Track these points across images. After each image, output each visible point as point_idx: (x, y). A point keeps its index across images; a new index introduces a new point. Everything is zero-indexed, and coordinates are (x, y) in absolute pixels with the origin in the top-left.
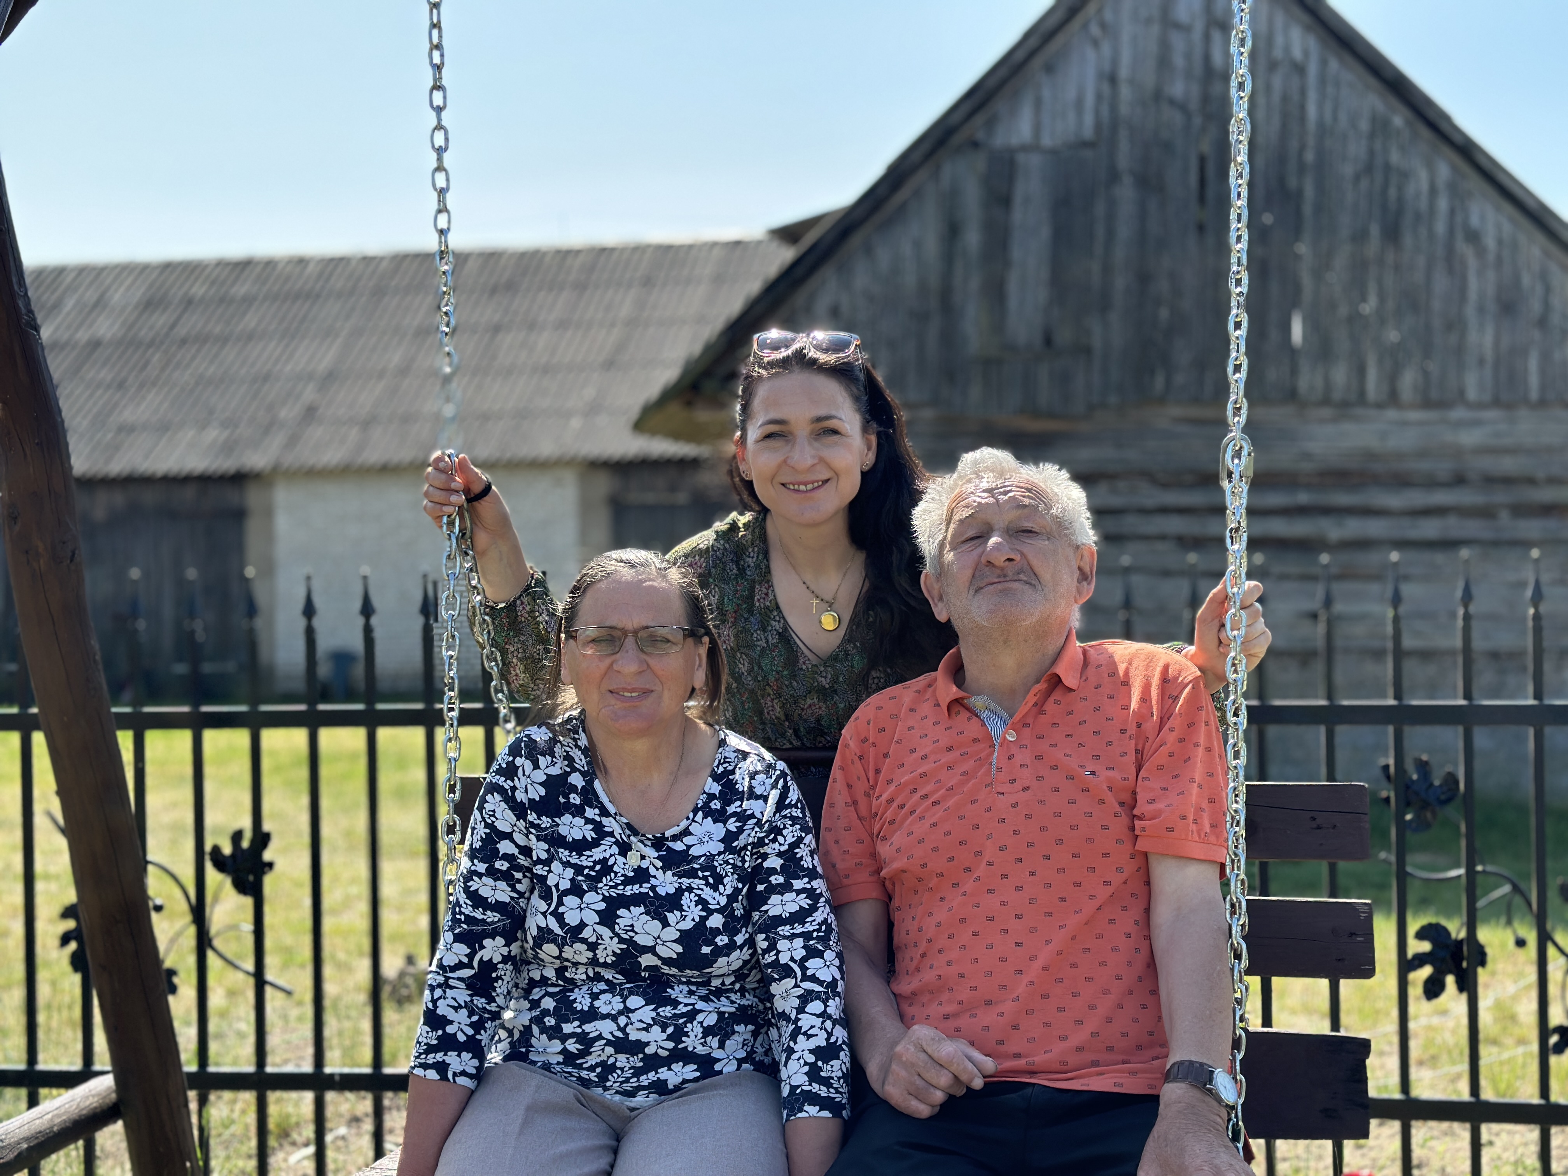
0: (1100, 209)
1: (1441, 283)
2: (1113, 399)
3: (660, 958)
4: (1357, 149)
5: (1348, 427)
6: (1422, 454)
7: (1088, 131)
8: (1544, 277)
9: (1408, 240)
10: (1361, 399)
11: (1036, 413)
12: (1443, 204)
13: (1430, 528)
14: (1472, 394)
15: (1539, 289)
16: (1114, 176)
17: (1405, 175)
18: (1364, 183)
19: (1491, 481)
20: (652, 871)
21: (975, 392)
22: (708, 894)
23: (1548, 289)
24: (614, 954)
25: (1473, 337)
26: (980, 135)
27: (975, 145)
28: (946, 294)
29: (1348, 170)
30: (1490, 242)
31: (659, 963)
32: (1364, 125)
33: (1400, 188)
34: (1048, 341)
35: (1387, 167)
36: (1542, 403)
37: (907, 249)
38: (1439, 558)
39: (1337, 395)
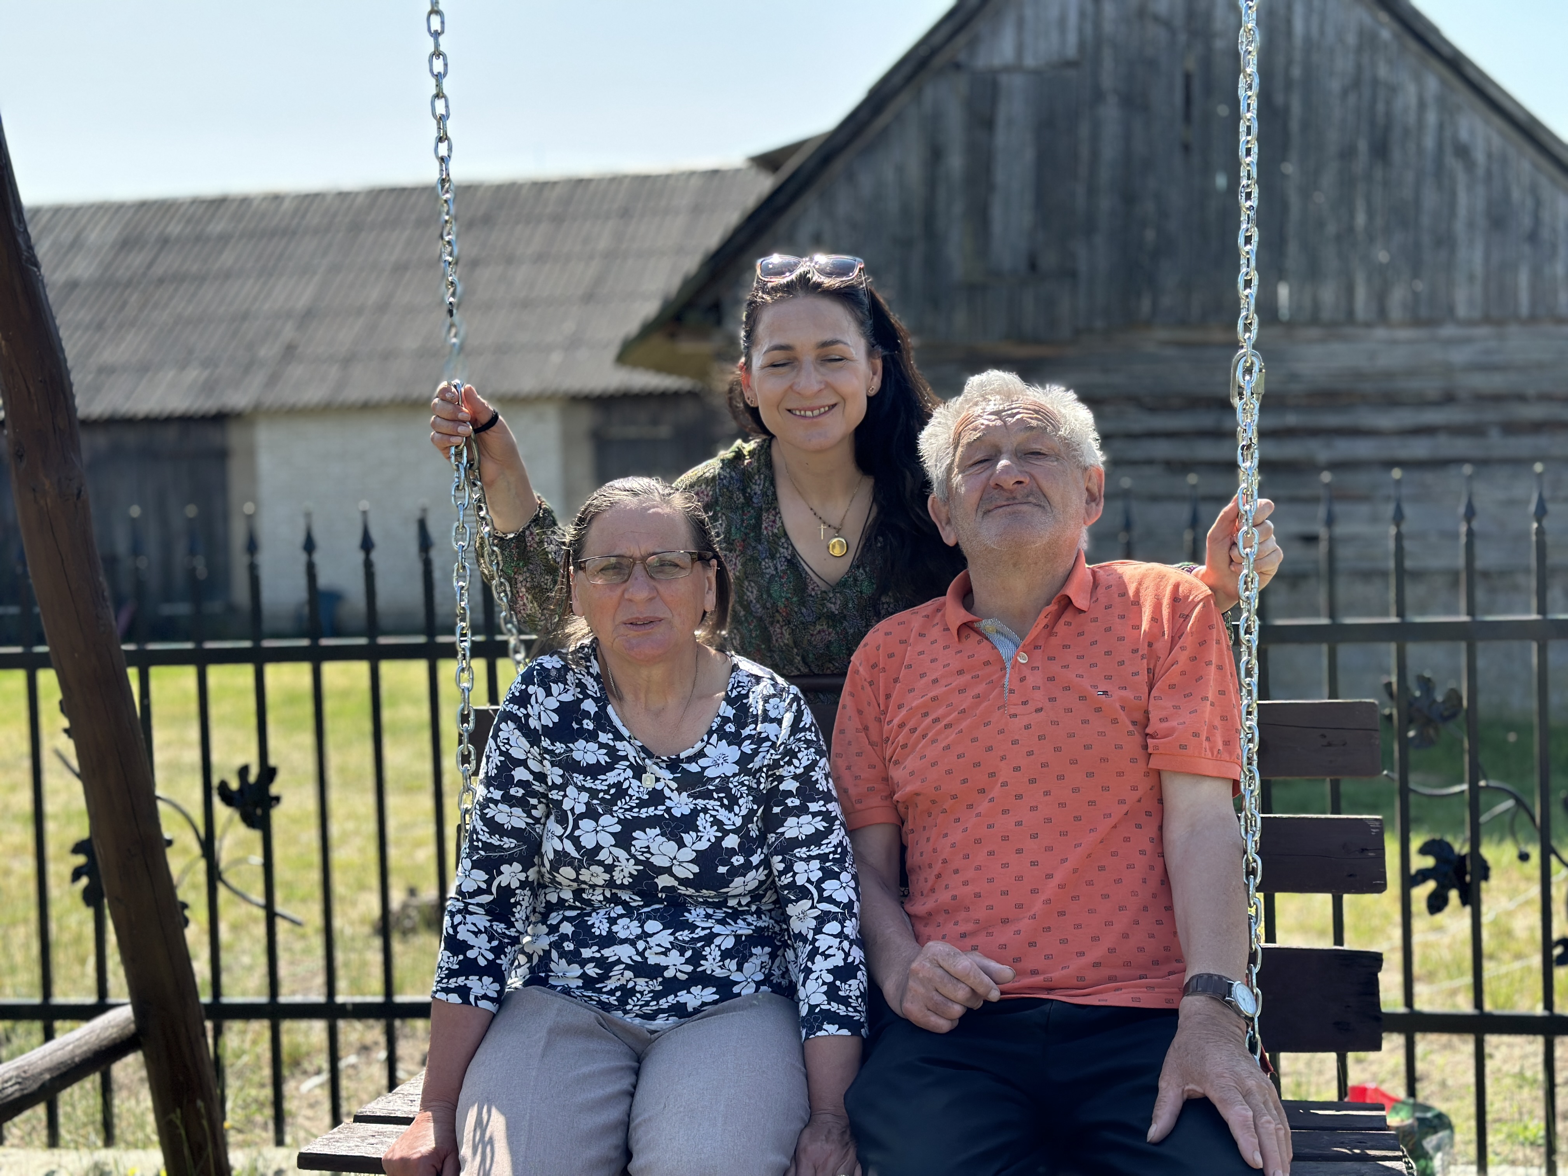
0: (1084, 130)
1: (1430, 198)
2: (1099, 324)
3: (676, 878)
4: (1344, 64)
5: (1337, 347)
6: (1412, 372)
7: (1071, 51)
8: (1534, 190)
9: (1396, 155)
10: (1350, 317)
11: (1021, 339)
12: (1432, 118)
13: (1419, 448)
14: (1462, 311)
15: (1529, 203)
16: (1098, 96)
17: (1393, 89)
18: (1352, 99)
19: (1481, 399)
20: (667, 792)
21: (960, 319)
22: (722, 815)
23: (1538, 203)
24: (631, 875)
25: (1462, 253)
26: (962, 57)
27: (957, 66)
28: (929, 219)
29: (1335, 85)
30: (1480, 156)
31: (676, 883)
32: (1351, 39)
33: (1388, 103)
34: (1033, 266)
35: (1375, 82)
36: (1533, 319)
37: (889, 175)
38: (1429, 477)
39: (1326, 315)
